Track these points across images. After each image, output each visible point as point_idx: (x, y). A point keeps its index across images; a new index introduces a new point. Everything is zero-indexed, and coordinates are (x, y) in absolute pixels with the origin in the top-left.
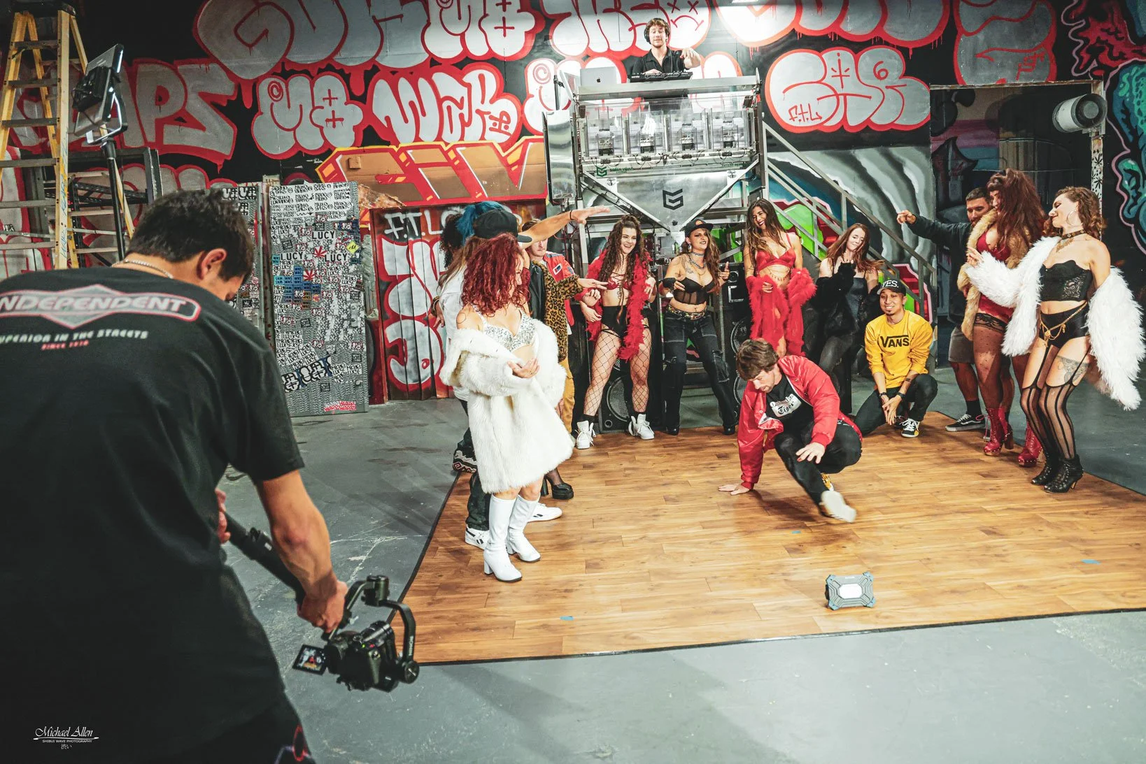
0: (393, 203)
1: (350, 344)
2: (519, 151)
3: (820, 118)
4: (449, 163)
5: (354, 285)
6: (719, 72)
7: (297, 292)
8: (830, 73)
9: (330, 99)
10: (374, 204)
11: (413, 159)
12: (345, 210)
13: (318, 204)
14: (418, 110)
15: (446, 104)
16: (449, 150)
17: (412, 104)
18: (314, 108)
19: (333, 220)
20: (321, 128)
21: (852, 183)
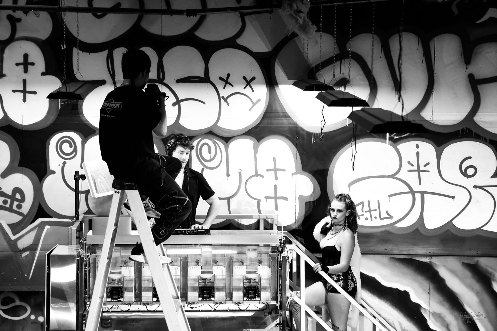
2: (33, 234)
3: (391, 217)
6: (274, 159)
8: (406, 167)
21: (426, 296)
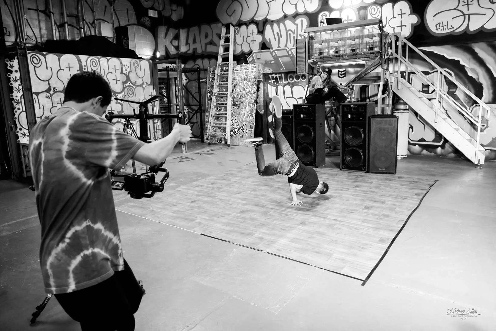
0: (270, 71)
1: (250, 122)
3: (453, 28)
4: (289, 56)
5: (254, 101)
7: (237, 103)
9: (252, 33)
10: (264, 71)
11: (277, 54)
12: (254, 74)
13: (246, 72)
14: (279, 35)
15: (289, 33)
16: (289, 51)
17: (278, 33)
18: (248, 37)
19: (249, 77)
20: (249, 44)
